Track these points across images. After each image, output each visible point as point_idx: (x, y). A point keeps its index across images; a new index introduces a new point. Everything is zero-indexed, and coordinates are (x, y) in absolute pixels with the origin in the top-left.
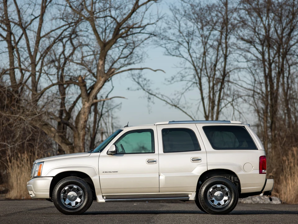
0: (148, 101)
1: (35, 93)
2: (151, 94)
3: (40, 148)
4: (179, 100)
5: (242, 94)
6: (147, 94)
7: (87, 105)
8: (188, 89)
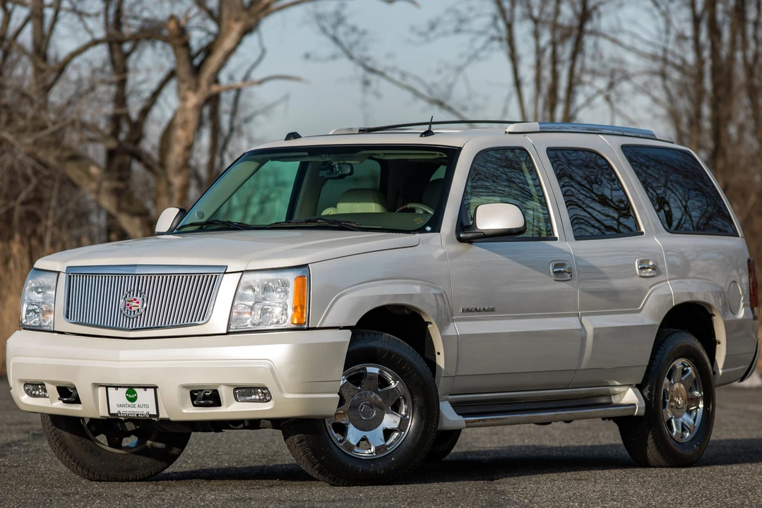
0: (364, 91)
1: (42, 65)
2: (372, 70)
3: (58, 224)
4: (450, 86)
5: (631, 70)
6: (361, 71)
7: (193, 100)
8: (474, 57)
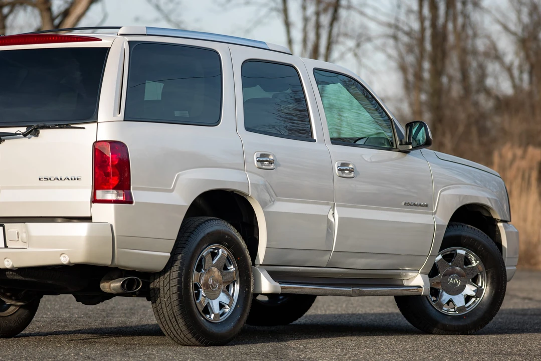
5: (372, 34)
8: (258, 22)
